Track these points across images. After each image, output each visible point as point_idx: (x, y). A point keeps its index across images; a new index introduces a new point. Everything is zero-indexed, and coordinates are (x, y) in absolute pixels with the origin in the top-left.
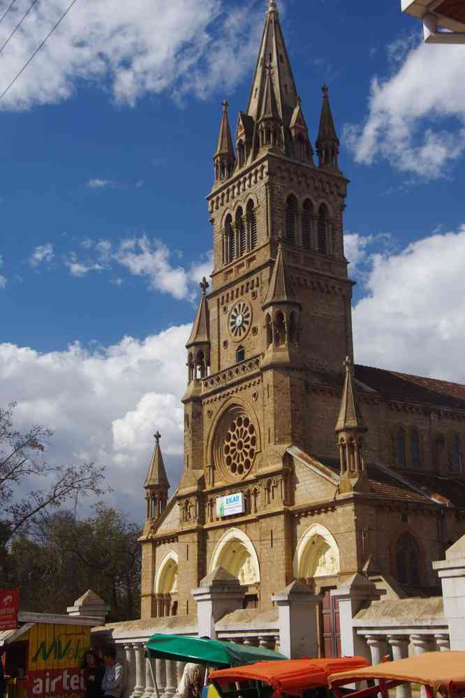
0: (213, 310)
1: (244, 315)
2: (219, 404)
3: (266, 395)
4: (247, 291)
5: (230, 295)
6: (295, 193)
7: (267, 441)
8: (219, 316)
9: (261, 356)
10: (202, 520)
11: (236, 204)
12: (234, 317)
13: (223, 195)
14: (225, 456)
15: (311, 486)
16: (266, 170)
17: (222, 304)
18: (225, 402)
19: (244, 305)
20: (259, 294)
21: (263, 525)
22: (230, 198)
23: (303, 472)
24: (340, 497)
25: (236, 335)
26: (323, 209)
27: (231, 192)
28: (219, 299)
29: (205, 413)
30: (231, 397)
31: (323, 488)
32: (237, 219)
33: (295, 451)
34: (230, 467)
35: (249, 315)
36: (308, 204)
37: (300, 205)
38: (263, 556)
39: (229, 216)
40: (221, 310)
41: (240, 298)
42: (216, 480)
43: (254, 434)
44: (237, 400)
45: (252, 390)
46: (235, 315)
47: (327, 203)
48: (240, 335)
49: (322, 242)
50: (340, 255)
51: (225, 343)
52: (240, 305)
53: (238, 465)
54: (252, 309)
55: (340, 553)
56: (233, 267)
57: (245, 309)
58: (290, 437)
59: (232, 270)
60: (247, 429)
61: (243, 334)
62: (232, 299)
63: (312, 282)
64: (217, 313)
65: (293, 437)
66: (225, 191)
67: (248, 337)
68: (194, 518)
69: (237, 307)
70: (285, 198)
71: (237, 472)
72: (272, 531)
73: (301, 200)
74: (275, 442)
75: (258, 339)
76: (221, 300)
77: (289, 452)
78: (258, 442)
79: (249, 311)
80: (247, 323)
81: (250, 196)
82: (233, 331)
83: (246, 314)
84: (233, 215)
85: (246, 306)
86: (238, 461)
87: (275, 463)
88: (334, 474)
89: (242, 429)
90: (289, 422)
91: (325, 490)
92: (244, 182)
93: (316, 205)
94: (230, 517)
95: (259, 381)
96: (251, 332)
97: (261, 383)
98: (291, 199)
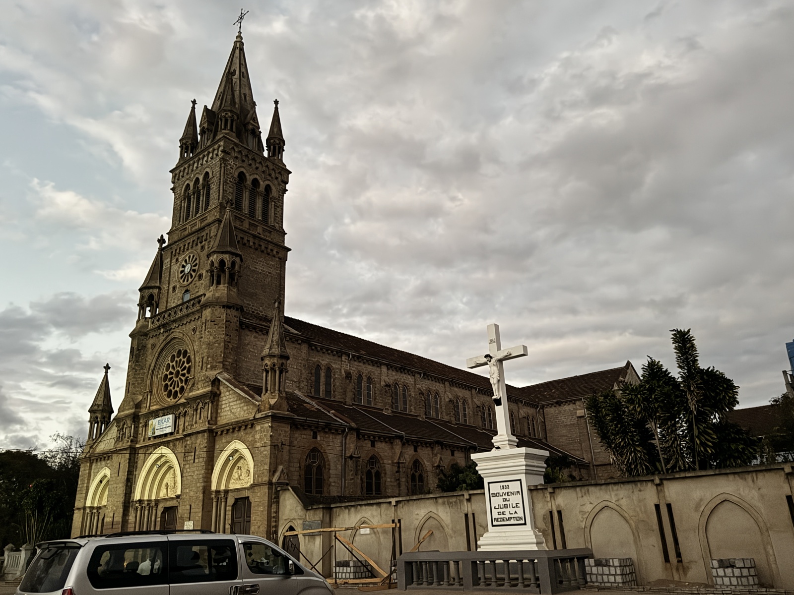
0: (167, 261)
1: (193, 265)
2: (162, 338)
3: (204, 328)
4: (197, 245)
5: (182, 248)
6: (245, 171)
7: (200, 368)
8: (171, 266)
9: (203, 297)
10: (135, 440)
11: (194, 176)
12: (184, 267)
13: (185, 169)
14: (164, 384)
15: (235, 407)
16: (221, 148)
17: (175, 256)
18: (168, 336)
19: (193, 256)
20: (206, 247)
21: (188, 442)
22: (190, 171)
23: (230, 395)
24: (258, 416)
25: (184, 281)
26: (268, 188)
27: (191, 167)
28: (172, 252)
29: (149, 346)
30: (173, 332)
31: (245, 408)
32: (194, 188)
33: (223, 377)
34: (166, 393)
35: (197, 264)
36: (255, 182)
37: (249, 182)
38: (185, 471)
39: (188, 185)
40: (174, 261)
41: (190, 251)
42: (152, 404)
43: (190, 364)
44: (178, 334)
45: (192, 326)
46: (185, 265)
47: (271, 184)
48: (188, 281)
49: (265, 214)
50: (279, 227)
51: (174, 288)
52: (190, 257)
53: (173, 391)
54: (200, 260)
55: (254, 466)
56: (187, 226)
57: (194, 259)
58: (222, 365)
59: (186, 228)
60: (185, 360)
61: (190, 280)
62: (183, 252)
63: (254, 243)
64: (169, 263)
65: (224, 365)
66: (186, 166)
67: (194, 282)
68: (128, 438)
69: (187, 258)
70: (237, 174)
71: (172, 397)
72: (195, 448)
73: (250, 178)
74: (207, 368)
75: (202, 284)
76: (174, 253)
77: (219, 377)
78: (192, 370)
79: (197, 261)
80: (194, 271)
81: (208, 170)
82: (181, 278)
83: (194, 264)
84: (192, 184)
85: (195, 257)
86: (174, 388)
87: (205, 387)
88: (257, 397)
89: (181, 360)
90: (221, 352)
91: (247, 410)
92: (203, 158)
93: (263, 184)
94: (160, 436)
95: (199, 317)
96: (197, 278)
97: (200, 319)
98: (242, 176)
